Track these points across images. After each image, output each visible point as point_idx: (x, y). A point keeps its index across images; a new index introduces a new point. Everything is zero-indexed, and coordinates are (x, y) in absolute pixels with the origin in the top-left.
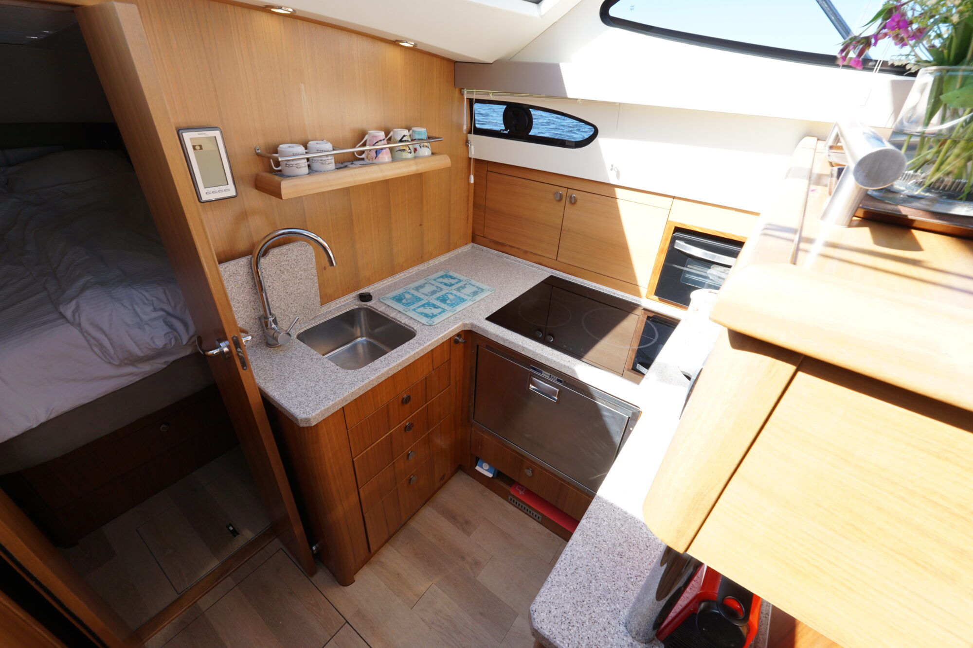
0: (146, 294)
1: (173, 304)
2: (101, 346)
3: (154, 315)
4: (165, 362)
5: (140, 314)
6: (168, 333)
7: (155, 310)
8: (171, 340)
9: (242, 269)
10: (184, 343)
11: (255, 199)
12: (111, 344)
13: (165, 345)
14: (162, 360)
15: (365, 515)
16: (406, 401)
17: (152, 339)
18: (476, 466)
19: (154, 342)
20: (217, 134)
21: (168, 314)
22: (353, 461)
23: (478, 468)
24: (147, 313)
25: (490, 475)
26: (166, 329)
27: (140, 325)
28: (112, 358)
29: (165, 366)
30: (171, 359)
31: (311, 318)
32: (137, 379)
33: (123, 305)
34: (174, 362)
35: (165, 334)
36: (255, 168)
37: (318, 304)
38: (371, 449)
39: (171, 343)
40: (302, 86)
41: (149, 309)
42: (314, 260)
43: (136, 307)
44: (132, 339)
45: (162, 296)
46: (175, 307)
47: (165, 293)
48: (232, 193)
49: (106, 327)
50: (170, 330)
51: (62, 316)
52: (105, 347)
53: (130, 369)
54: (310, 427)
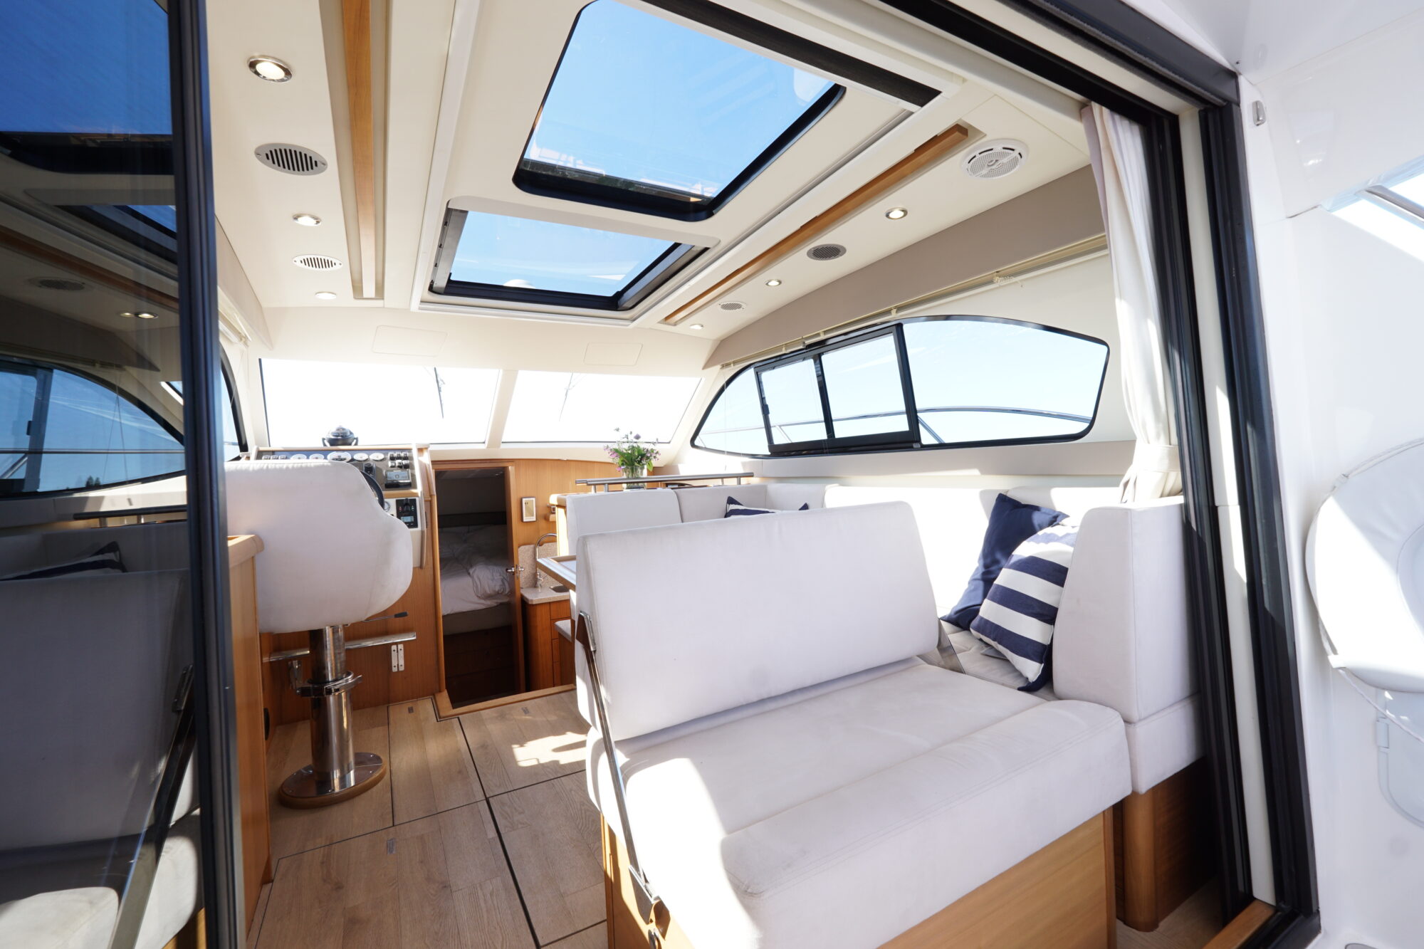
2: (477, 587)
3: (499, 577)
4: (497, 603)
5: (493, 575)
11: (543, 523)
13: (499, 591)
14: (496, 601)
20: (534, 499)
27: (493, 580)
28: (478, 593)
30: (499, 601)
32: (484, 607)
34: (501, 604)
36: (546, 512)
41: (498, 574)
48: (535, 520)
49: (481, 578)
51: (469, 574)
52: (478, 589)
53: (482, 601)
54: (533, 605)
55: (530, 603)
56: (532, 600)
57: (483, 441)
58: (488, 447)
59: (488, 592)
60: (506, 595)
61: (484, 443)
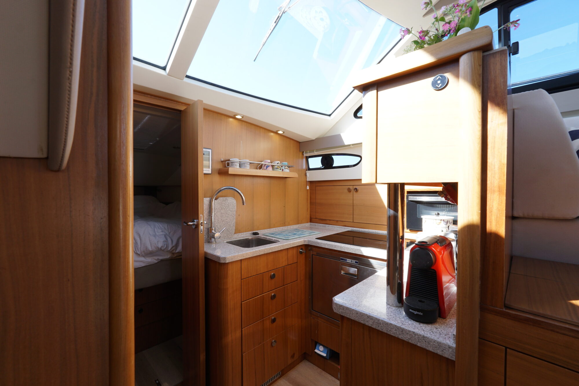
0: (161, 225)
1: (169, 231)
3: (161, 233)
4: (158, 259)
5: (156, 231)
6: (165, 241)
7: (162, 231)
8: (165, 245)
9: (207, 202)
10: (169, 249)
11: (217, 177)
12: (141, 242)
13: (162, 246)
14: (156, 258)
15: (244, 354)
16: (273, 277)
17: (158, 242)
18: (315, 350)
19: (158, 244)
20: (210, 151)
21: (167, 234)
22: (241, 304)
23: (316, 351)
24: (159, 232)
25: (324, 355)
26: (164, 239)
27: (155, 236)
28: (138, 250)
29: (156, 262)
30: (161, 258)
31: (229, 237)
32: (143, 265)
33: (151, 227)
34: (162, 261)
35: (164, 241)
36: (219, 166)
37: (234, 233)
38: (252, 300)
39: (164, 247)
40: (241, 142)
42: (236, 207)
43: (155, 229)
44: (150, 241)
45: (166, 227)
46: (170, 233)
47: (168, 226)
48: (210, 172)
49: (141, 235)
50: (166, 240)
52: (138, 244)
53: (142, 259)
54: (225, 264)
55: (222, 261)
56: (225, 258)
57: (163, 65)
58: (168, 74)
59: (150, 249)
60: (168, 251)
61: (164, 68)
